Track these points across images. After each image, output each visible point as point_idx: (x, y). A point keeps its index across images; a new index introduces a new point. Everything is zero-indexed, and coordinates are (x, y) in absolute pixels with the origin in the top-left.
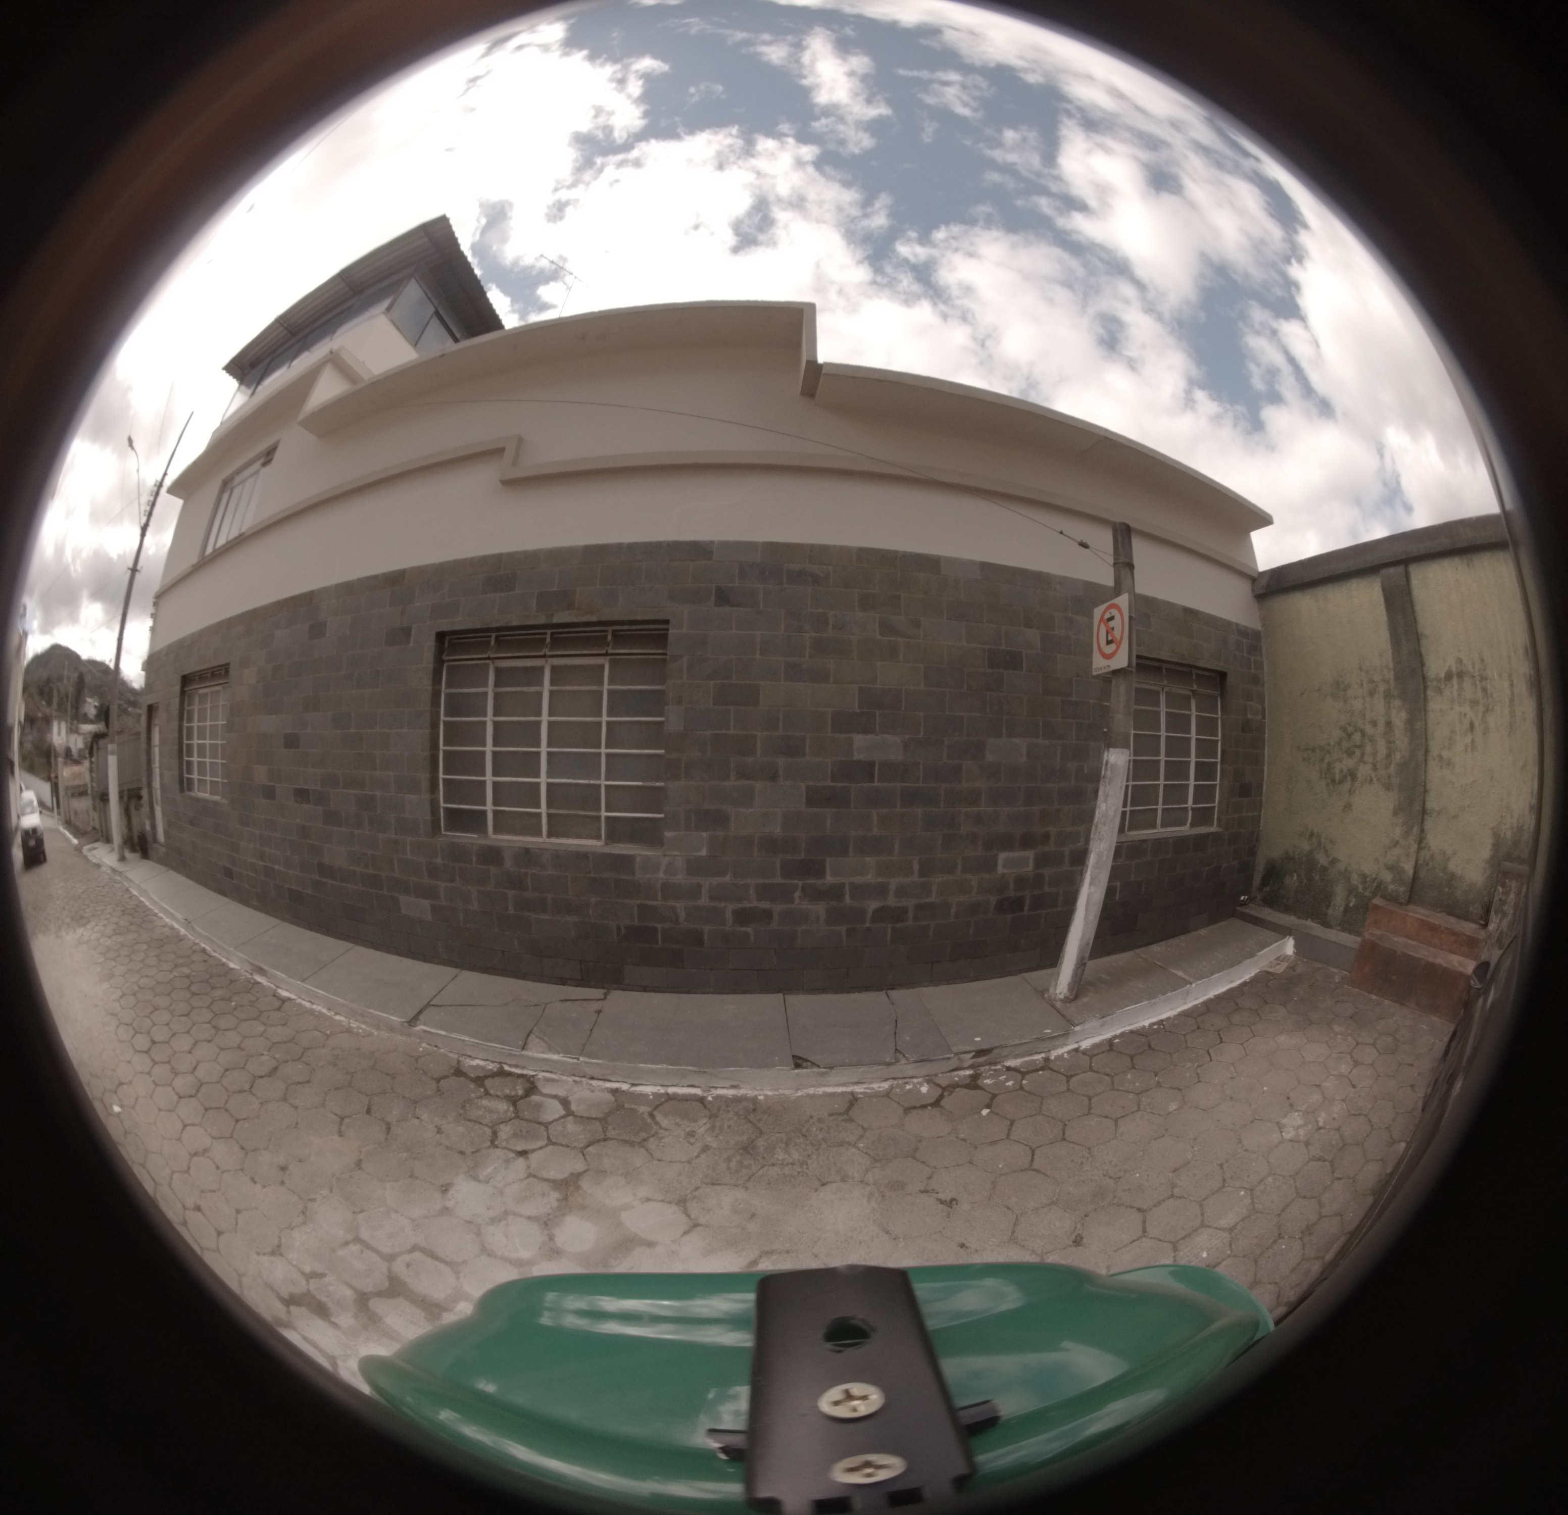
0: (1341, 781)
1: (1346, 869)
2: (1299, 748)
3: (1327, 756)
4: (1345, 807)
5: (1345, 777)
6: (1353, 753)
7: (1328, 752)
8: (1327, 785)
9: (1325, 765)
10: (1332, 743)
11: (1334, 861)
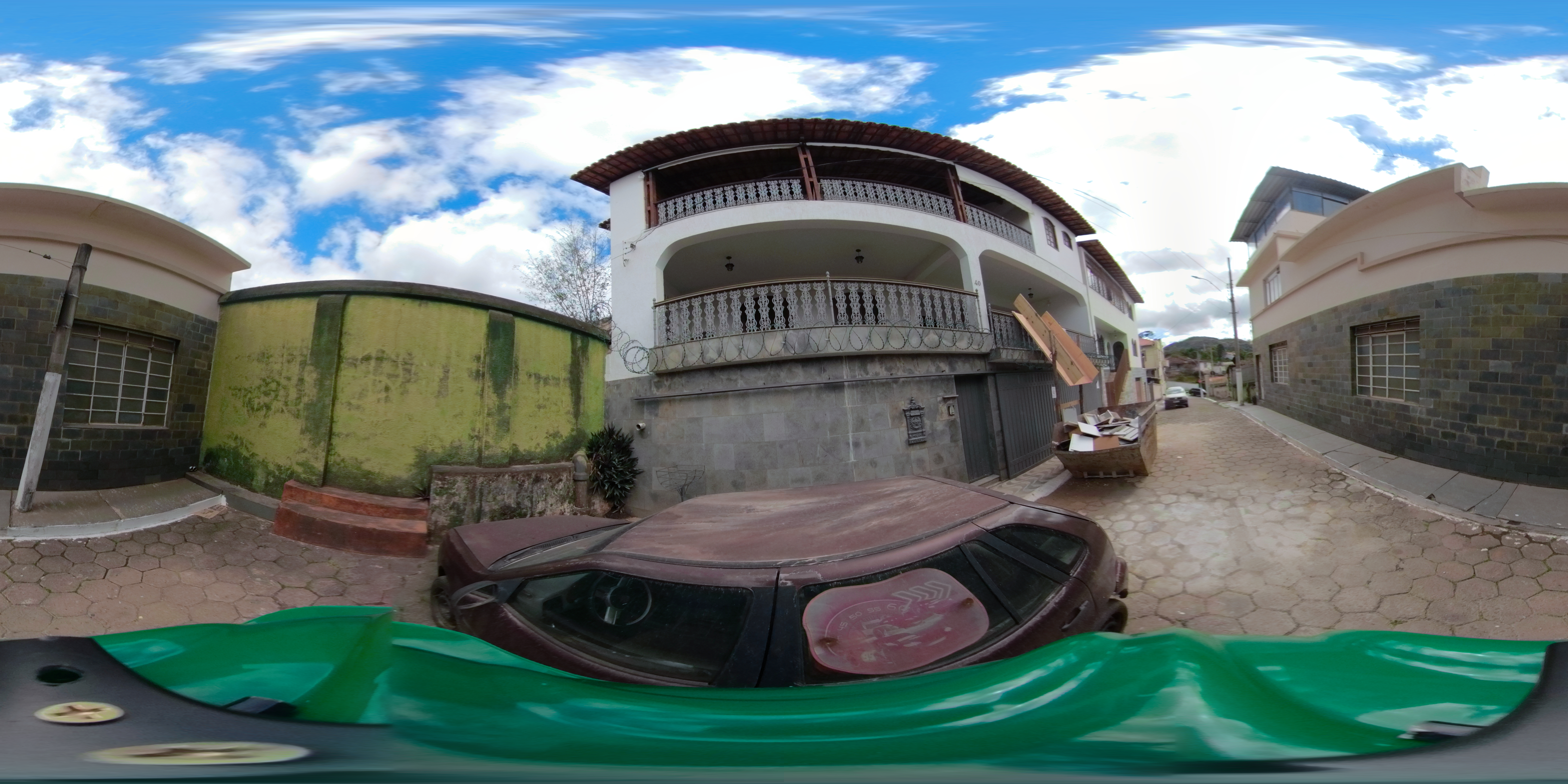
0: (258, 410)
1: (263, 461)
2: (230, 388)
3: (249, 394)
4: (261, 424)
5: (262, 407)
6: (270, 394)
7: (250, 392)
8: (248, 411)
9: (247, 399)
10: (253, 387)
11: (253, 455)
